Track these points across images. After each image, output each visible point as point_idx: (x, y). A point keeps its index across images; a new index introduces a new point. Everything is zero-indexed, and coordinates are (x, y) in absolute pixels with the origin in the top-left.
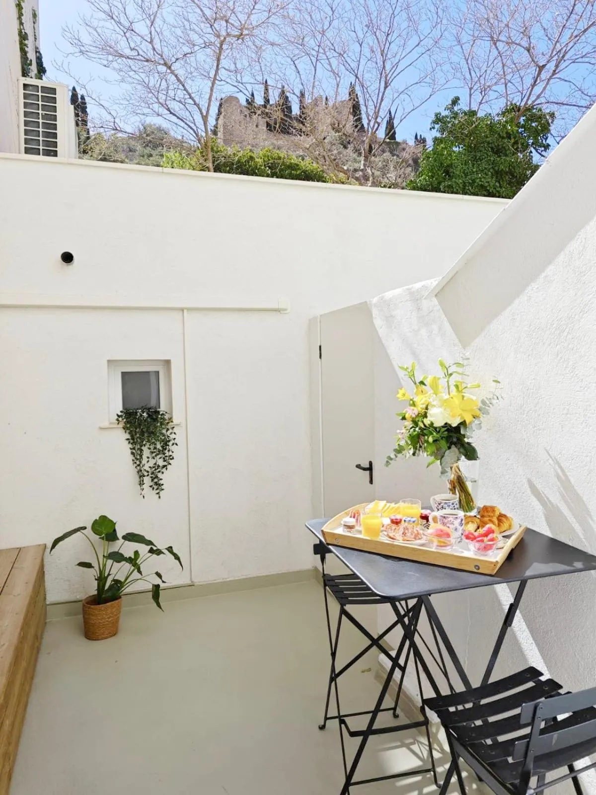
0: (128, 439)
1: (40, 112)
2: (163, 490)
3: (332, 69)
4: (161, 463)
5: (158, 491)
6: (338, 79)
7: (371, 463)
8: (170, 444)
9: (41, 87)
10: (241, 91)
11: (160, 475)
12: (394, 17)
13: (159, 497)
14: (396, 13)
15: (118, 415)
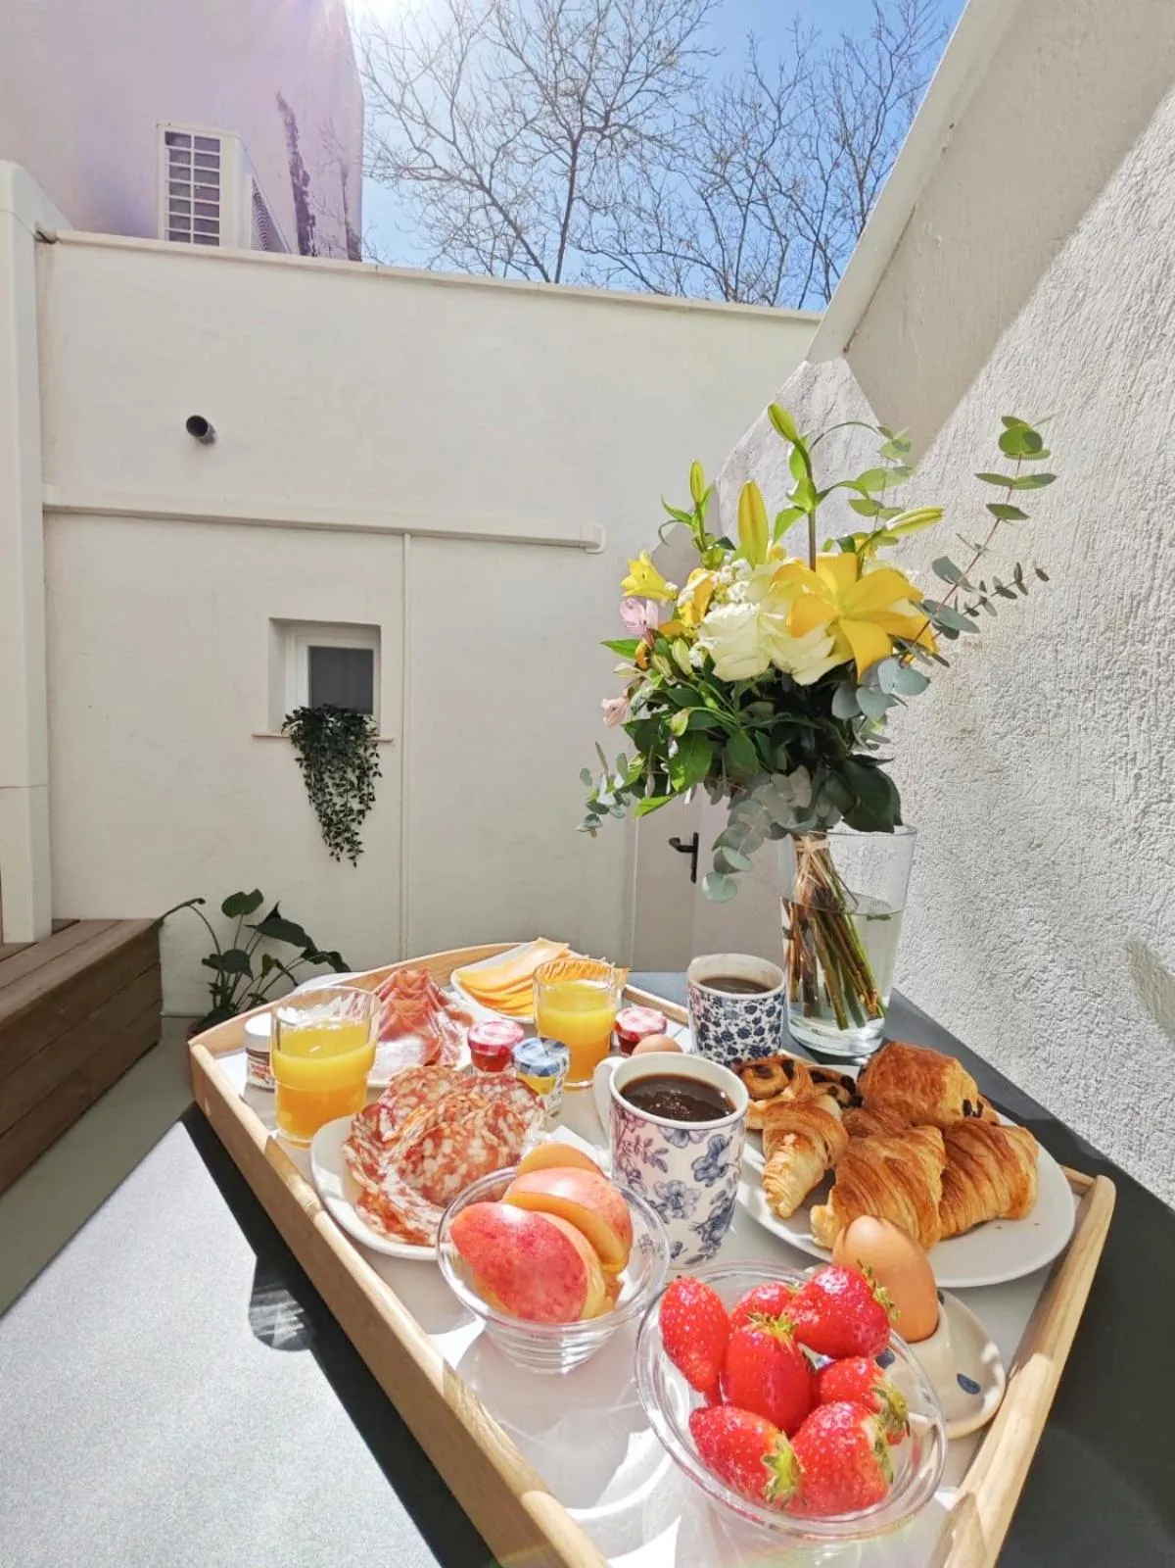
0: (298, 760)
1: (192, 183)
2: (361, 851)
3: (775, 226)
4: (355, 805)
5: (352, 854)
6: (784, 243)
7: (696, 837)
8: (371, 773)
9: (196, 138)
10: (626, 267)
11: (354, 826)
12: (886, 111)
13: (355, 865)
14: (889, 103)
15: (288, 717)
